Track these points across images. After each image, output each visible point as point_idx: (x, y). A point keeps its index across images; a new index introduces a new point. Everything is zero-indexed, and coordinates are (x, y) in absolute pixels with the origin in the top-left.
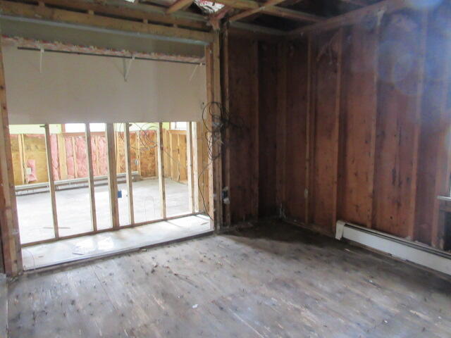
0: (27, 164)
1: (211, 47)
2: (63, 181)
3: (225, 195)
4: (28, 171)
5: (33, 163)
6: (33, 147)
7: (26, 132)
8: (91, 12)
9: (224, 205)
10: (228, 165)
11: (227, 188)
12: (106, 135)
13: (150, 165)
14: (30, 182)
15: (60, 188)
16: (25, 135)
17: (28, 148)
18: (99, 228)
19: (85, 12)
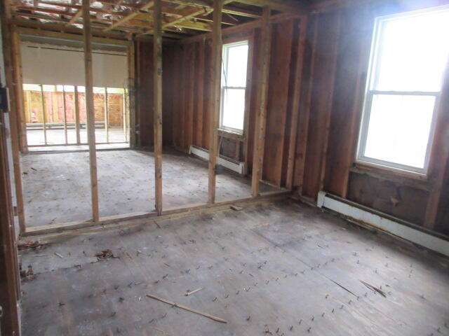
0: (32, 111)
1: (129, 48)
2: (55, 123)
3: (137, 129)
4: (33, 115)
5: (36, 110)
6: (36, 99)
7: (32, 90)
8: (62, 32)
9: (136, 135)
10: (139, 113)
11: (138, 126)
12: (85, 95)
13: (116, 118)
14: (34, 122)
15: (53, 127)
16: (31, 92)
17: (33, 100)
18: (69, 143)
19: (59, 31)
